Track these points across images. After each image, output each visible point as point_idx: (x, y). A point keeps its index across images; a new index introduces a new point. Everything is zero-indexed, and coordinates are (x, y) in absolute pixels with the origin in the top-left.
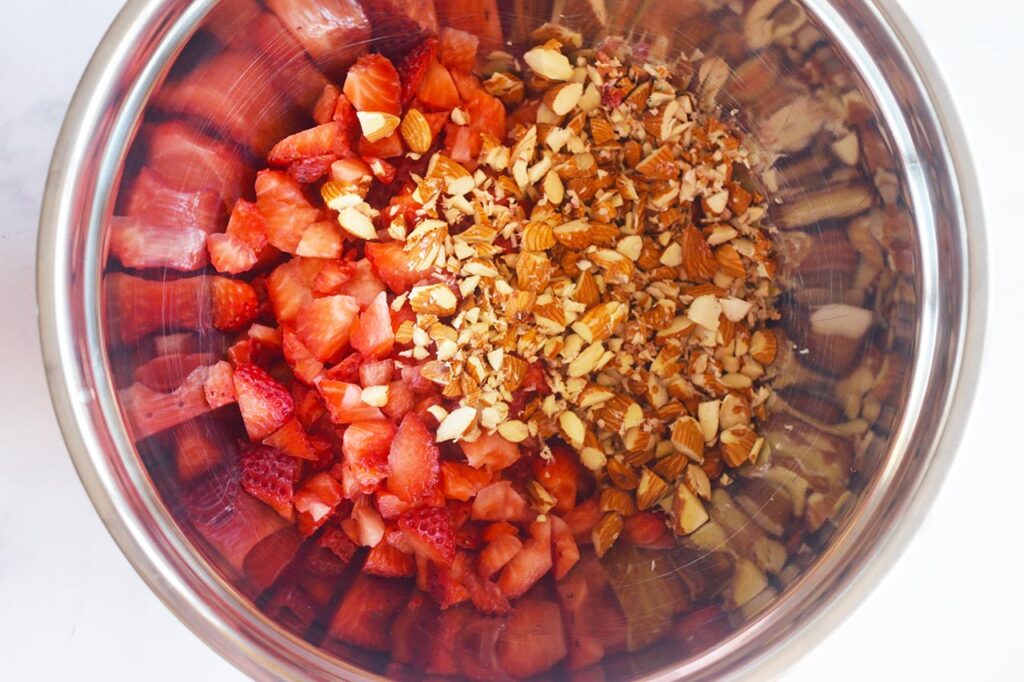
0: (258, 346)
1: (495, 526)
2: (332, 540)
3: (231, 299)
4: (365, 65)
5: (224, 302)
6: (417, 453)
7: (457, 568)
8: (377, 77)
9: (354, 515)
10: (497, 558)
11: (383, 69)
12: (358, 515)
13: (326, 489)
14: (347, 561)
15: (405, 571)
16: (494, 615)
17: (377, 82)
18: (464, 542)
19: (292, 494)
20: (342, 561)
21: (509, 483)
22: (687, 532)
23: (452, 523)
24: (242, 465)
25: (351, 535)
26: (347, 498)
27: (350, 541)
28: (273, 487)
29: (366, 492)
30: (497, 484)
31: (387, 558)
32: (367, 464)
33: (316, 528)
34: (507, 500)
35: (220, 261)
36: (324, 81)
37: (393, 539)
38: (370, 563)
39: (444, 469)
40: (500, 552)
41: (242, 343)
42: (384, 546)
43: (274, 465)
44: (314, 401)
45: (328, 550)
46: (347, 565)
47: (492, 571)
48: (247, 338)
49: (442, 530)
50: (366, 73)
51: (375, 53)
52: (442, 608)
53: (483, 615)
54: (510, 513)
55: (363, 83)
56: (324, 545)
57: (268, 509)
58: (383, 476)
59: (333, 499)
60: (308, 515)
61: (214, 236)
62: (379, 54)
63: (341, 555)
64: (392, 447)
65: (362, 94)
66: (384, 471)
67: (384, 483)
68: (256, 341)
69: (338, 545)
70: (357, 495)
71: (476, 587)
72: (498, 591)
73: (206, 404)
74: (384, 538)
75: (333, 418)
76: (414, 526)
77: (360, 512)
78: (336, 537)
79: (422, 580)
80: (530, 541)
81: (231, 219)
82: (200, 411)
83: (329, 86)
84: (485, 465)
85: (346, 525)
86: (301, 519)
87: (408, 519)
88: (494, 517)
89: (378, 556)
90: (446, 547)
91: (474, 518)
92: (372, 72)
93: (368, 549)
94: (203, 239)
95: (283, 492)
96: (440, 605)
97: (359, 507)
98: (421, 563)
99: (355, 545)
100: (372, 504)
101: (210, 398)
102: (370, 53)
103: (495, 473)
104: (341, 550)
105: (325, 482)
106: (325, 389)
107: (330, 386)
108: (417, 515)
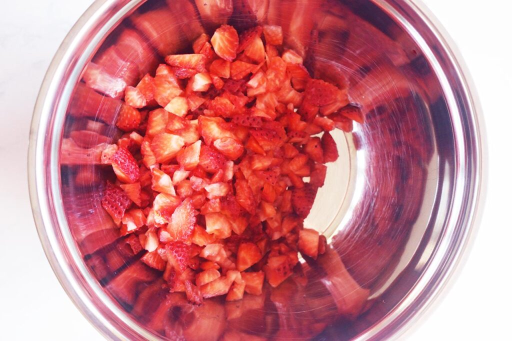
0: (133, 143)
1: (210, 263)
2: (133, 242)
3: (129, 116)
4: (225, 30)
5: (125, 115)
6: (186, 217)
7: (184, 276)
8: (229, 38)
9: (146, 234)
10: (207, 278)
11: (231, 34)
12: (148, 235)
13: (138, 217)
14: (135, 253)
15: (160, 268)
16: (195, 303)
17: (228, 40)
18: (192, 265)
19: (123, 215)
20: (133, 253)
21: (222, 245)
23: (190, 255)
24: (105, 194)
25: (142, 242)
26: (147, 225)
27: (140, 245)
28: (116, 209)
29: (156, 226)
30: (217, 244)
31: (154, 259)
32: (161, 213)
33: (127, 233)
34: (219, 254)
35: (129, 100)
36: (202, 31)
37: (161, 251)
38: (145, 258)
39: (196, 228)
40: (209, 276)
41: (125, 139)
42: (155, 253)
43: (120, 199)
44: (149, 176)
45: (129, 245)
46: (135, 255)
47: (202, 284)
48: (129, 137)
49: (183, 256)
50: (224, 35)
51: (231, 25)
52: (170, 291)
53: (190, 302)
54: (218, 259)
55: (221, 39)
56: (128, 242)
57: (110, 217)
58: (167, 222)
59: (140, 223)
60: (126, 225)
61: (130, 87)
62: (232, 27)
63: (134, 250)
64: (176, 211)
65: (219, 44)
66: (168, 220)
67: (166, 225)
68: (132, 140)
69: (135, 244)
70: (152, 225)
71: (190, 289)
72: (199, 293)
73: (100, 160)
74: (156, 250)
75: (153, 186)
76: (172, 249)
77: (150, 234)
78: (135, 241)
79: (166, 275)
80: (224, 277)
81: (140, 82)
82: (98, 163)
83: (204, 34)
84: (213, 234)
85: (141, 237)
86: (123, 227)
87: (171, 245)
88: (210, 259)
89: (150, 256)
90: (183, 265)
91: (200, 256)
92: (226, 35)
93: (147, 251)
94: (124, 87)
95: (120, 213)
96: (170, 290)
97: (150, 232)
98: (168, 267)
99: (142, 248)
100: (157, 232)
101: (103, 158)
102: (228, 24)
103: (217, 239)
104: (135, 248)
105: (139, 214)
106: (155, 172)
107: (157, 172)
108: (175, 245)
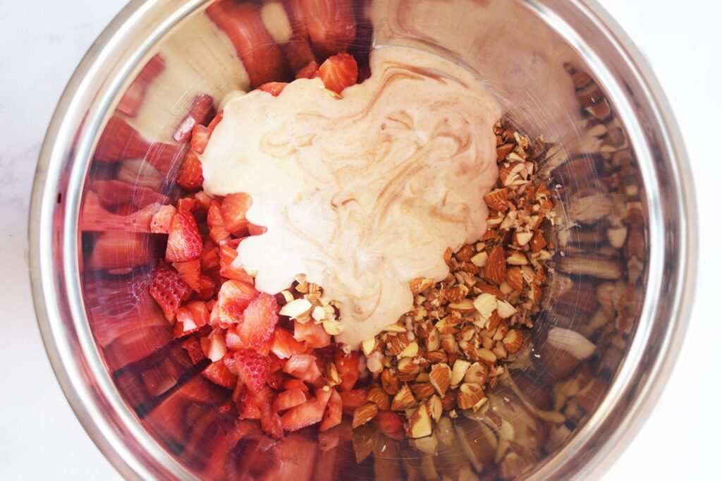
0: (198, 205)
1: (294, 381)
2: (191, 346)
3: (193, 169)
4: (340, 59)
5: (188, 169)
6: (264, 315)
7: (261, 397)
8: (345, 71)
9: (210, 337)
10: (287, 402)
11: (348, 64)
12: (212, 338)
13: (199, 313)
14: (194, 363)
15: (228, 385)
16: (271, 436)
17: (343, 73)
18: (271, 383)
19: (176, 307)
20: (192, 362)
21: (315, 358)
22: (414, 436)
23: (269, 368)
24: (155, 276)
25: (204, 348)
26: (210, 325)
27: (202, 351)
28: (167, 297)
29: (222, 327)
30: (307, 356)
31: (220, 373)
32: (229, 310)
33: (183, 334)
34: (309, 369)
35: (196, 143)
36: (312, 57)
37: (228, 362)
38: (207, 371)
39: (277, 333)
40: (291, 398)
41: (188, 199)
42: (221, 365)
43: (174, 285)
44: (215, 255)
45: (186, 351)
46: (194, 365)
47: (281, 408)
48: (193, 198)
49: (259, 370)
50: (338, 64)
51: (350, 55)
52: (240, 418)
53: (264, 433)
54: (308, 377)
55: (333, 69)
56: (184, 347)
57: (158, 309)
58: (236, 321)
59: (202, 322)
60: (182, 324)
61: (200, 126)
62: (352, 56)
63: (193, 358)
64: (250, 305)
65: (330, 76)
66: (238, 318)
67: (235, 325)
68: (198, 202)
69: (194, 350)
70: (217, 325)
71: (267, 414)
72: (280, 423)
73: (149, 228)
74: (222, 359)
75: (221, 271)
76: (242, 360)
77: (214, 336)
78: (194, 345)
79: (236, 395)
80: (313, 399)
81: (214, 120)
82: (144, 231)
83: (314, 62)
84: (304, 341)
85: (203, 340)
86: (177, 325)
87: (242, 354)
88: (297, 375)
89: (215, 368)
90: (258, 382)
91: (283, 371)
92: (342, 65)
93: (210, 362)
94: (192, 126)
95: (172, 304)
96: (239, 416)
97: (215, 333)
98: (239, 384)
99: (204, 356)
100: (223, 334)
101: (152, 225)
102: (347, 53)
103: (309, 348)
104: (194, 355)
105: (200, 308)
106: (224, 251)
107: (227, 251)
108: (248, 354)
